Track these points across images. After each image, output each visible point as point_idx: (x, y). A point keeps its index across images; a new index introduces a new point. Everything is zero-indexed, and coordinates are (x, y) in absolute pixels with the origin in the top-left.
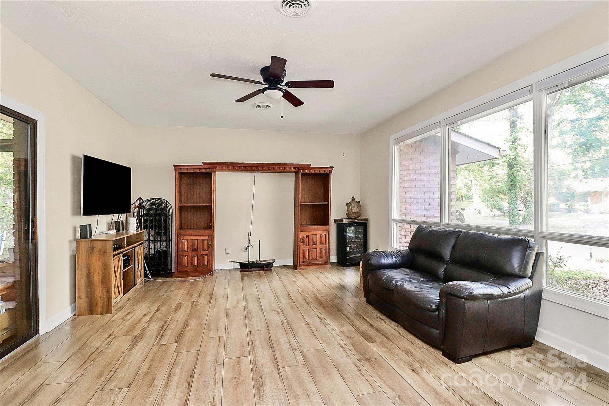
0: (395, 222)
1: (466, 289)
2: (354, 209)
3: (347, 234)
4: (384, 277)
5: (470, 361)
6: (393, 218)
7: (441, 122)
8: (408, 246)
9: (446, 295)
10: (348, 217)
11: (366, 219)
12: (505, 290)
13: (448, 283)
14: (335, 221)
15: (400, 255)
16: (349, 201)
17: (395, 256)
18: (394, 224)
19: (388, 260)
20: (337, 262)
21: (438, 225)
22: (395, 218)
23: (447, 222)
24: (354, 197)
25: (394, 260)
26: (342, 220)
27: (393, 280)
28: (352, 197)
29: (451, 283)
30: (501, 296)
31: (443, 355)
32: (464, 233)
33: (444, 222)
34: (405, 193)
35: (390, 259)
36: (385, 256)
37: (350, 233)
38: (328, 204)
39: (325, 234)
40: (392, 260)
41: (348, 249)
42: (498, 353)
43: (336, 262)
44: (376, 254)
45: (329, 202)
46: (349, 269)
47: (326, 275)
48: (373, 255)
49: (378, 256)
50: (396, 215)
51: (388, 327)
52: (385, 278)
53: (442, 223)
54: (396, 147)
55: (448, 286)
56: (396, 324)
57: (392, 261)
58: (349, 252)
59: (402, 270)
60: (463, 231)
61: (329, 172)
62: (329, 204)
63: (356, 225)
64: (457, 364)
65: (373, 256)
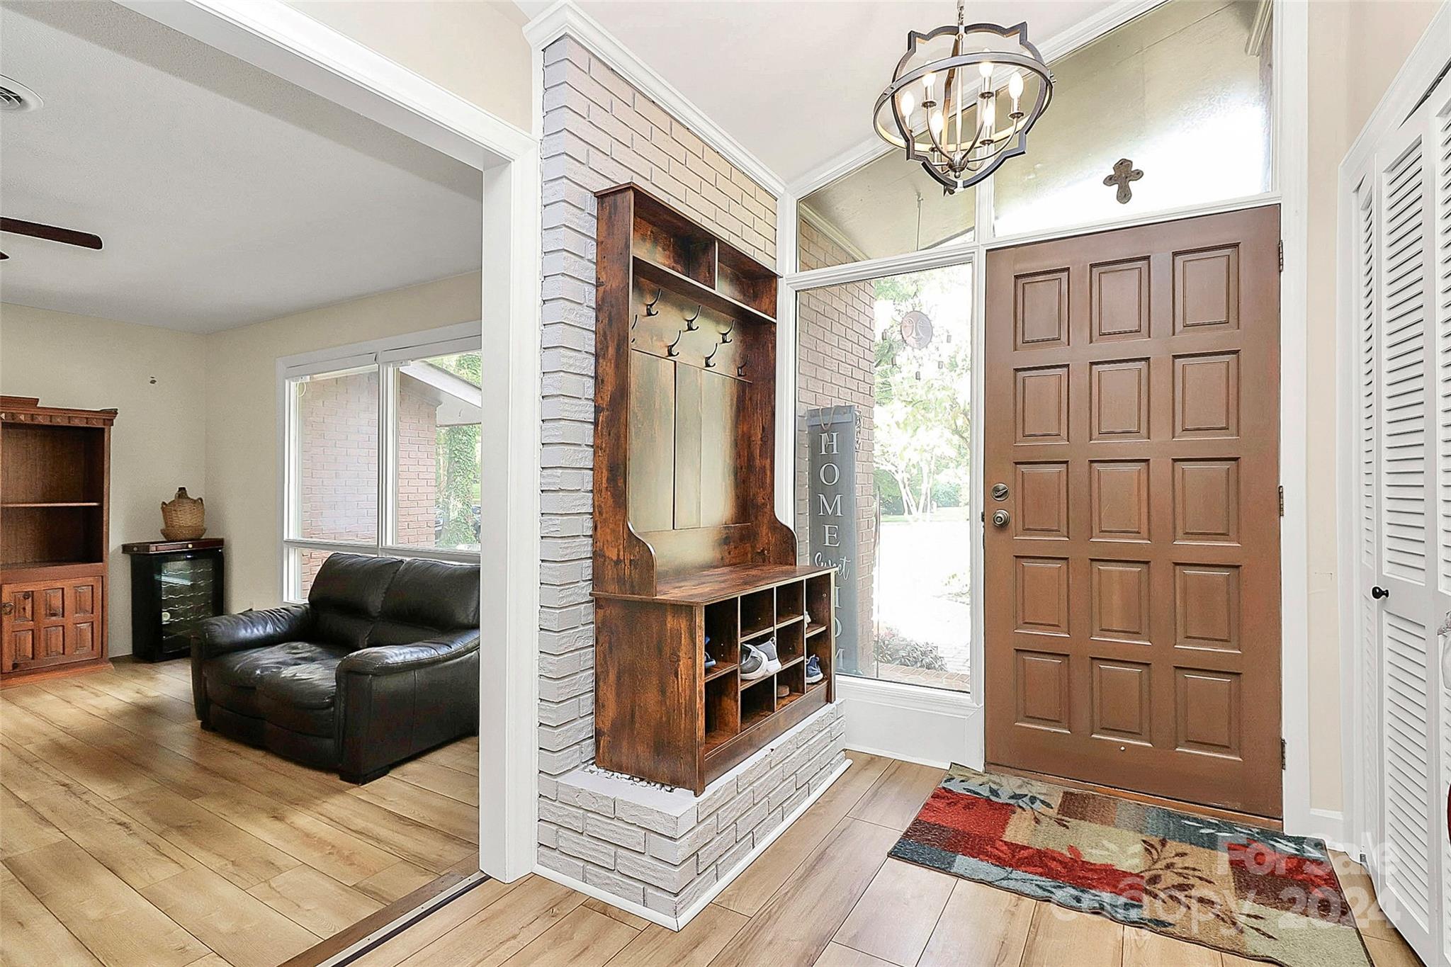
0: (292, 546)
1: (375, 658)
2: (185, 519)
3: (163, 578)
4: (238, 666)
5: (385, 775)
6: (286, 538)
7: (379, 354)
8: (307, 596)
9: (347, 676)
10: (165, 537)
11: (220, 542)
12: (444, 651)
13: (351, 655)
14: (126, 549)
15: (286, 617)
16: (170, 496)
17: (273, 620)
18: (288, 550)
19: (255, 630)
20: (133, 654)
21: (374, 549)
22: (292, 537)
23: (389, 543)
24: (184, 489)
25: (270, 629)
26: (146, 546)
27: (257, 667)
28: (180, 489)
29: (355, 653)
30: (434, 662)
31: (342, 779)
32: (408, 563)
33: (384, 545)
34: (321, 482)
35: (260, 628)
36: (249, 623)
37: (175, 577)
38: (101, 508)
39: (92, 586)
40: (266, 629)
41: (166, 617)
42: (438, 751)
43: (131, 653)
44: (225, 622)
45: (101, 500)
46: (170, 664)
47: (93, 691)
48: (219, 623)
49: (232, 624)
50: (292, 531)
51: (244, 762)
52: (240, 667)
53: (380, 546)
54: (292, 383)
55: (351, 659)
56: (259, 753)
57: (264, 632)
58: (171, 625)
59: (285, 646)
60: (408, 559)
61: (104, 425)
62: (105, 508)
63: (189, 557)
64: (363, 784)
65: (217, 625)
